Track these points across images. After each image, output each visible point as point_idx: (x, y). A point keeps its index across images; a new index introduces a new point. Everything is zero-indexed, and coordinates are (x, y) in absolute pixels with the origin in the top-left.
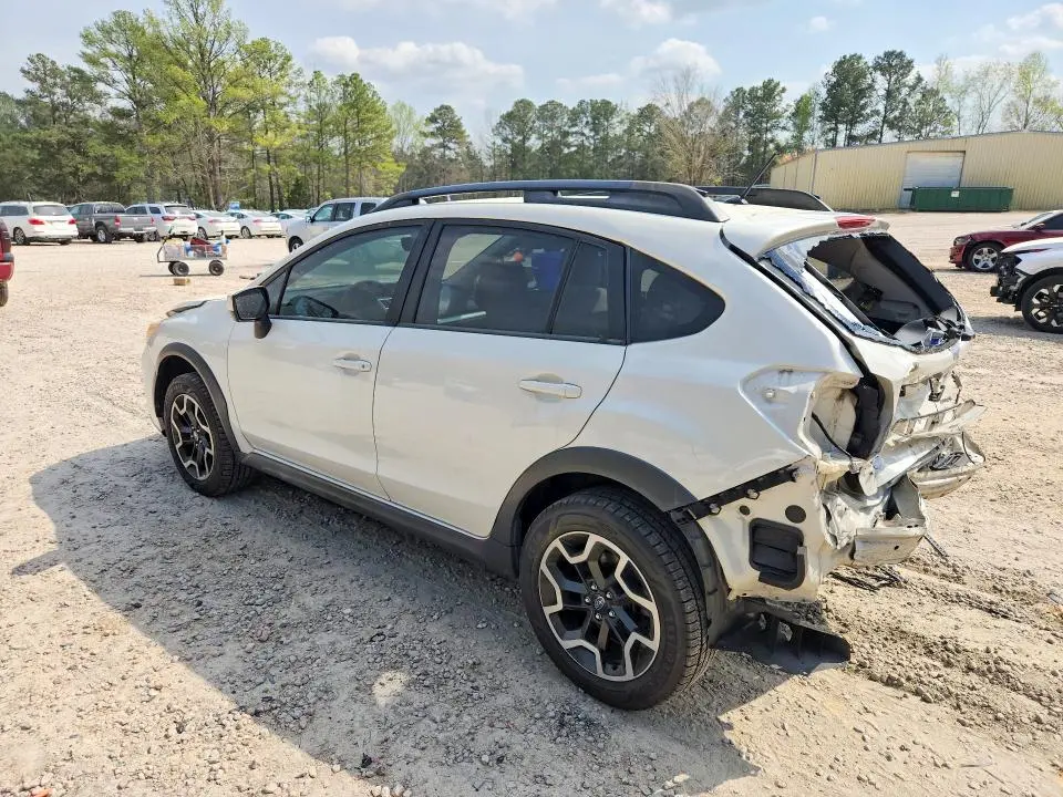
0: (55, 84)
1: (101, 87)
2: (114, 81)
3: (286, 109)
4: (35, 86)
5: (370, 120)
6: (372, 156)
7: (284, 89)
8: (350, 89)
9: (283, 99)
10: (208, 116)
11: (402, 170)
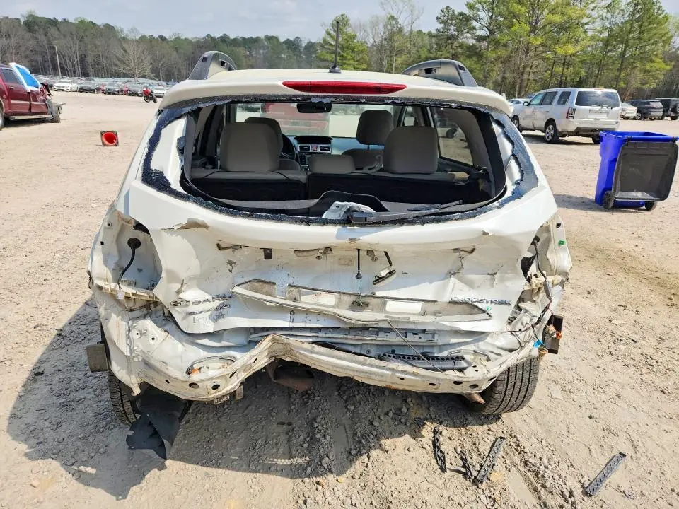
0: (451, 24)
1: (475, 24)
2: (480, 19)
3: (586, 27)
4: (441, 26)
5: (650, 30)
6: (645, 58)
7: (588, 12)
8: (639, 7)
9: (585, 20)
10: (529, 36)
11: (669, 68)
